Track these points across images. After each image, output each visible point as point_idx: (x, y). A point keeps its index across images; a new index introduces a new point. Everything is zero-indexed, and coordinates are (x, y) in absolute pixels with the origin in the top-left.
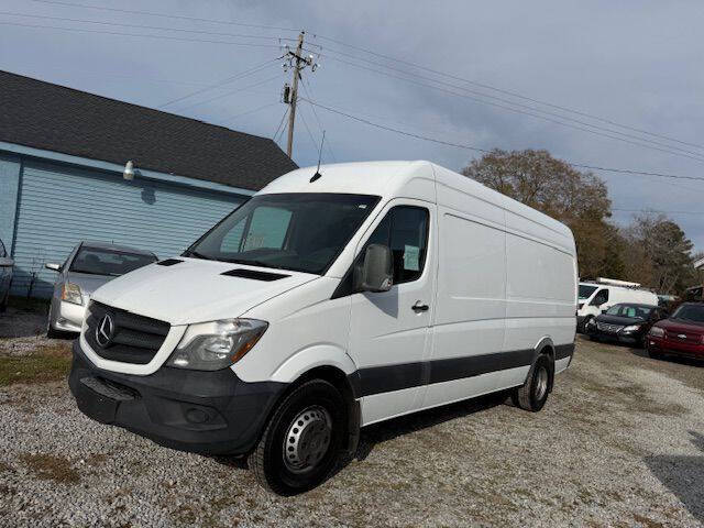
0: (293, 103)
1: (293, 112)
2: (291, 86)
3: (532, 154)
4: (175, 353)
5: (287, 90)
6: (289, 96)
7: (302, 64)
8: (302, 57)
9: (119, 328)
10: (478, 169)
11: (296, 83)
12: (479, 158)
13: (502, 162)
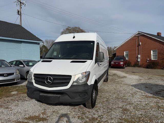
0: (20, 15)
1: (21, 17)
2: (19, 10)
3: (76, 28)
4: (74, 82)
5: (18, 11)
6: (19, 13)
7: (21, 4)
8: (21, 2)
9: (54, 79)
10: (65, 31)
11: (20, 9)
12: (65, 29)
13: (70, 30)
